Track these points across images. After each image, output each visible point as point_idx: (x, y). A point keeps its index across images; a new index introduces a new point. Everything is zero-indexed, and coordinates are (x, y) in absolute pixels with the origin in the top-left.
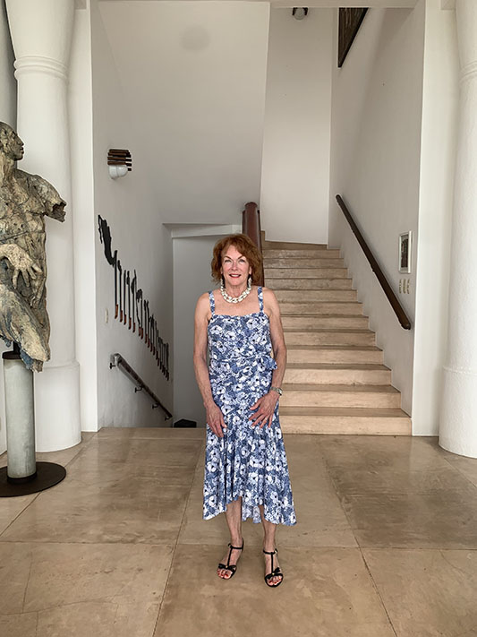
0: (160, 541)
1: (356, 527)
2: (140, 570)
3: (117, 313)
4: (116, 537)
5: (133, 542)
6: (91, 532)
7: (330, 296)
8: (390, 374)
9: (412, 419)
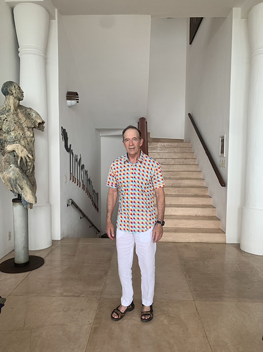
3: (71, 177)
4: (69, 294)
5: (78, 296)
6: (57, 291)
7: (184, 168)
8: (215, 211)
9: (226, 234)
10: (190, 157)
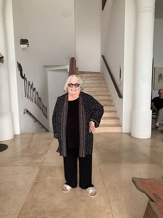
0: (36, 165)
1: (99, 159)
2: (29, 173)
3: (26, 95)
4: (22, 164)
5: (27, 166)
6: (14, 163)
7: (99, 89)
8: (116, 114)
9: (123, 127)
10: (103, 83)
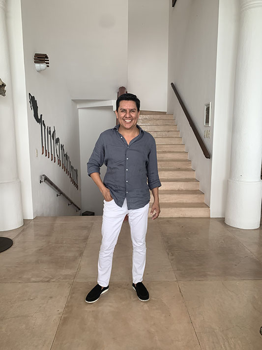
0: (64, 280)
1: (176, 269)
2: (51, 297)
3: (43, 151)
4: (38, 279)
6: (25, 277)
8: (198, 184)
9: (210, 208)
10: (173, 130)
